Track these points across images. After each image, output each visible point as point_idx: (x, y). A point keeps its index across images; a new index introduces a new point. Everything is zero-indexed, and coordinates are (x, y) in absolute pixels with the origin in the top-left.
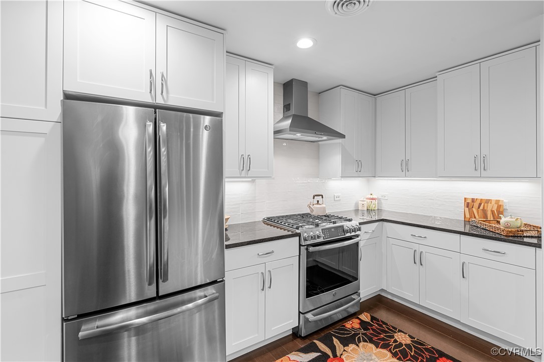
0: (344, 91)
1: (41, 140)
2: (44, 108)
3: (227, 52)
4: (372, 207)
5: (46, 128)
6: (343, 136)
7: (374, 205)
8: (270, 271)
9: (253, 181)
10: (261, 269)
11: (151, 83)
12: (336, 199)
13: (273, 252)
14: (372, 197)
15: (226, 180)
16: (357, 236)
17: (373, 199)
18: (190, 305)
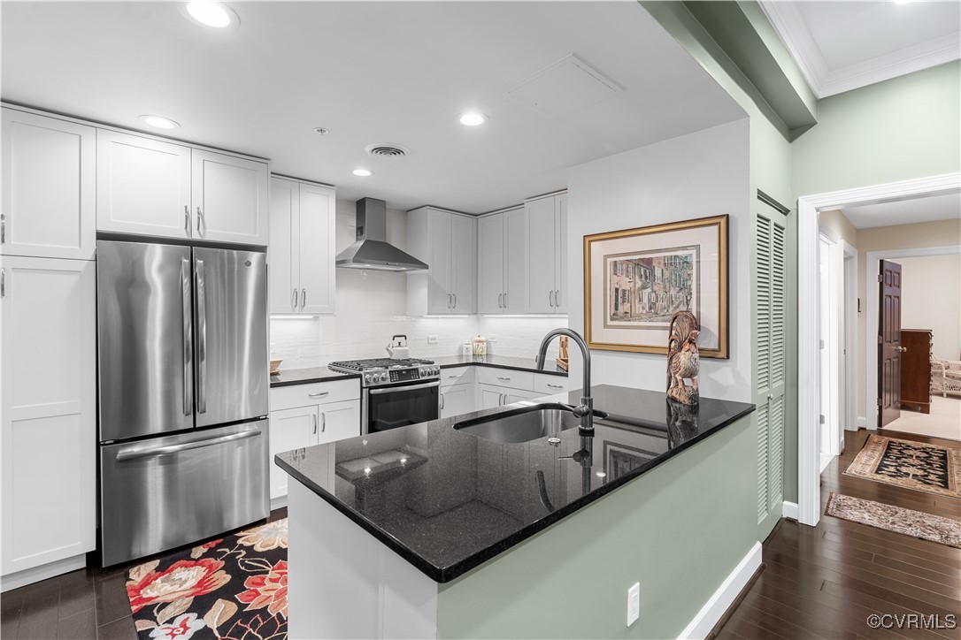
0: (430, 212)
1: (75, 278)
2: (78, 248)
3: (272, 173)
4: (479, 351)
5: (80, 266)
6: (426, 267)
7: (482, 349)
8: (323, 414)
9: (316, 319)
10: (313, 411)
11: (186, 217)
12: (432, 342)
13: (327, 393)
14: (478, 339)
15: (271, 317)
16: (437, 380)
17: (480, 342)
18: (230, 437)
